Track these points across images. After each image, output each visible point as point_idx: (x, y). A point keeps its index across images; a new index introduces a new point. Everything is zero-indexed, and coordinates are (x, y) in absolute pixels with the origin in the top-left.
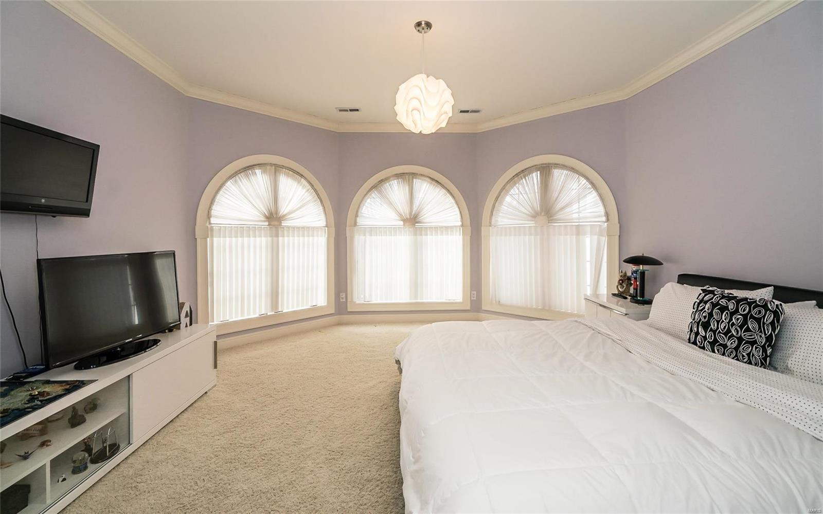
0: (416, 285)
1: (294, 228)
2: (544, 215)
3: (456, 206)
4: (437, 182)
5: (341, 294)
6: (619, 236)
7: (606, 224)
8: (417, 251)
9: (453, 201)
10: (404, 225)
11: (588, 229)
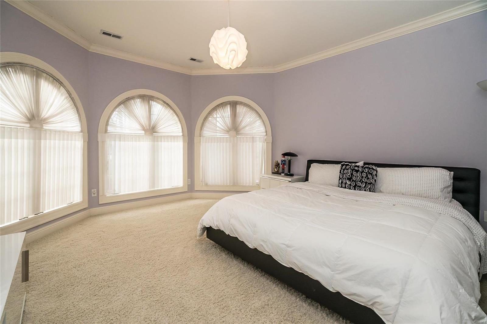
0: (154, 177)
1: (55, 131)
2: (234, 131)
3: (179, 122)
4: (167, 104)
5: (93, 190)
6: (272, 143)
7: (266, 136)
8: (154, 152)
9: (177, 119)
10: (145, 134)
11: (258, 139)
